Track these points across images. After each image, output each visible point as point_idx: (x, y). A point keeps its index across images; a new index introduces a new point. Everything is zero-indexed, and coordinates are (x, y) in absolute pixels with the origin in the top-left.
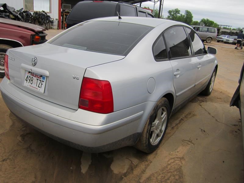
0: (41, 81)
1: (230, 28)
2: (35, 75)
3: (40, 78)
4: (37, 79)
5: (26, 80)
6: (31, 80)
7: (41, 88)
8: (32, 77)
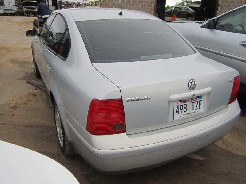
0: (198, 102)
3: (196, 99)
4: (193, 103)
5: (176, 112)
6: (183, 108)
7: (200, 108)
8: (185, 104)
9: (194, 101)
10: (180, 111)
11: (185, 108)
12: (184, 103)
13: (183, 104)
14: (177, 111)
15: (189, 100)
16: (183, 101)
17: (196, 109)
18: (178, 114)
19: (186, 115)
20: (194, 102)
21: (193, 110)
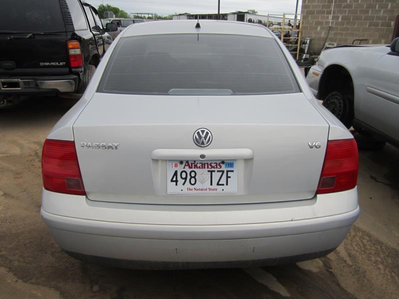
0: (223, 172)
1: (144, 16)
2: (198, 165)
3: (218, 167)
4: (211, 172)
5: (172, 181)
6: (189, 177)
7: (227, 184)
8: (192, 170)
9: (213, 169)
10: (181, 181)
11: (191, 177)
12: (190, 168)
13: (188, 170)
14: (174, 179)
15: (202, 166)
16: (188, 165)
17: (218, 184)
18: (176, 185)
19: (194, 192)
20: (214, 171)
21: (211, 184)
